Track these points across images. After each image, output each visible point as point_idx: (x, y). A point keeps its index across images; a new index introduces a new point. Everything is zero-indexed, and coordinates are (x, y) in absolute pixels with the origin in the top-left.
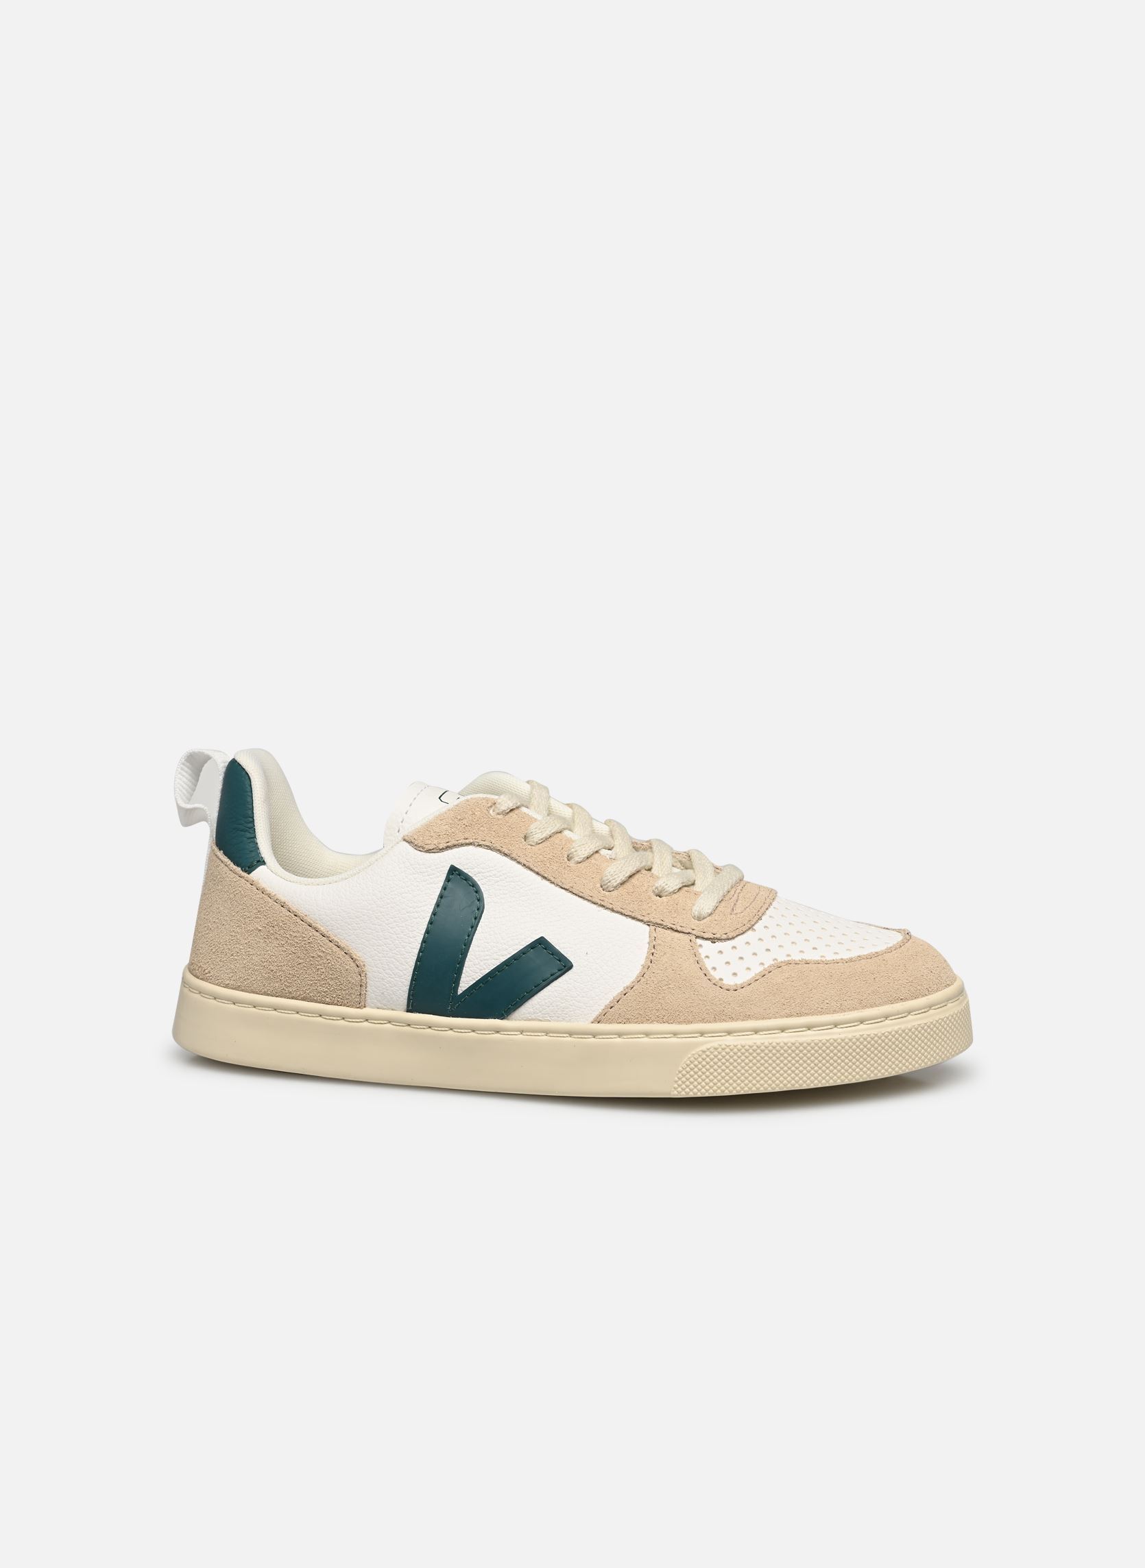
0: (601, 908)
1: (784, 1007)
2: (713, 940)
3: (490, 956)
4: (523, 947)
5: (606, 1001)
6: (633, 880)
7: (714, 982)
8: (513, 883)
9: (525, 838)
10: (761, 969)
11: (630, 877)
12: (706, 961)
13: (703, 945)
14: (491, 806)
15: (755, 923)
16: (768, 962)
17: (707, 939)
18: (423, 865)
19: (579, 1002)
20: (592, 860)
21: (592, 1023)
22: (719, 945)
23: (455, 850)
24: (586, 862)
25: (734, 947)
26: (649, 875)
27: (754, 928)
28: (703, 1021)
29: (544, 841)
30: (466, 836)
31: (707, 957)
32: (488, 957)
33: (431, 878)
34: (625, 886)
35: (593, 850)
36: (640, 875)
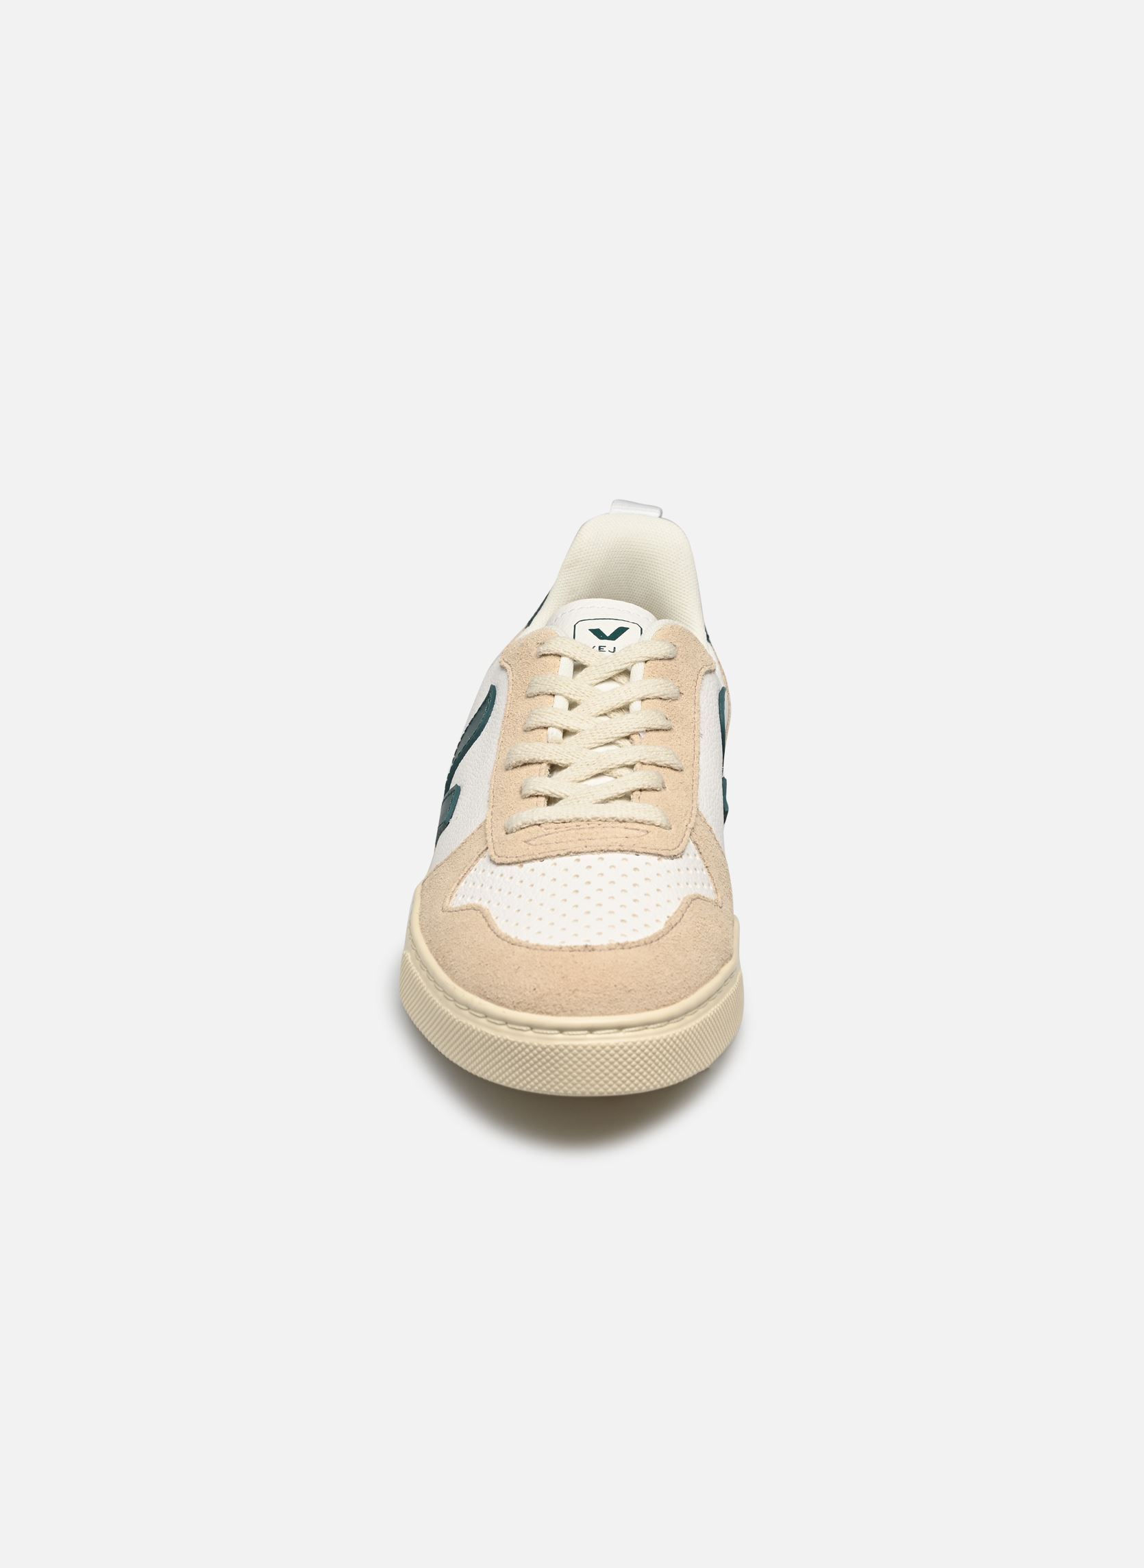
2: (490, 859)
6: (525, 769)
7: (448, 895)
9: (529, 686)
11: (524, 764)
12: (472, 872)
13: (485, 857)
14: (541, 643)
15: (527, 861)
17: (489, 854)
22: (489, 865)
25: (492, 873)
27: (524, 864)
29: (532, 697)
31: (475, 870)
35: (542, 723)
36: (537, 767)
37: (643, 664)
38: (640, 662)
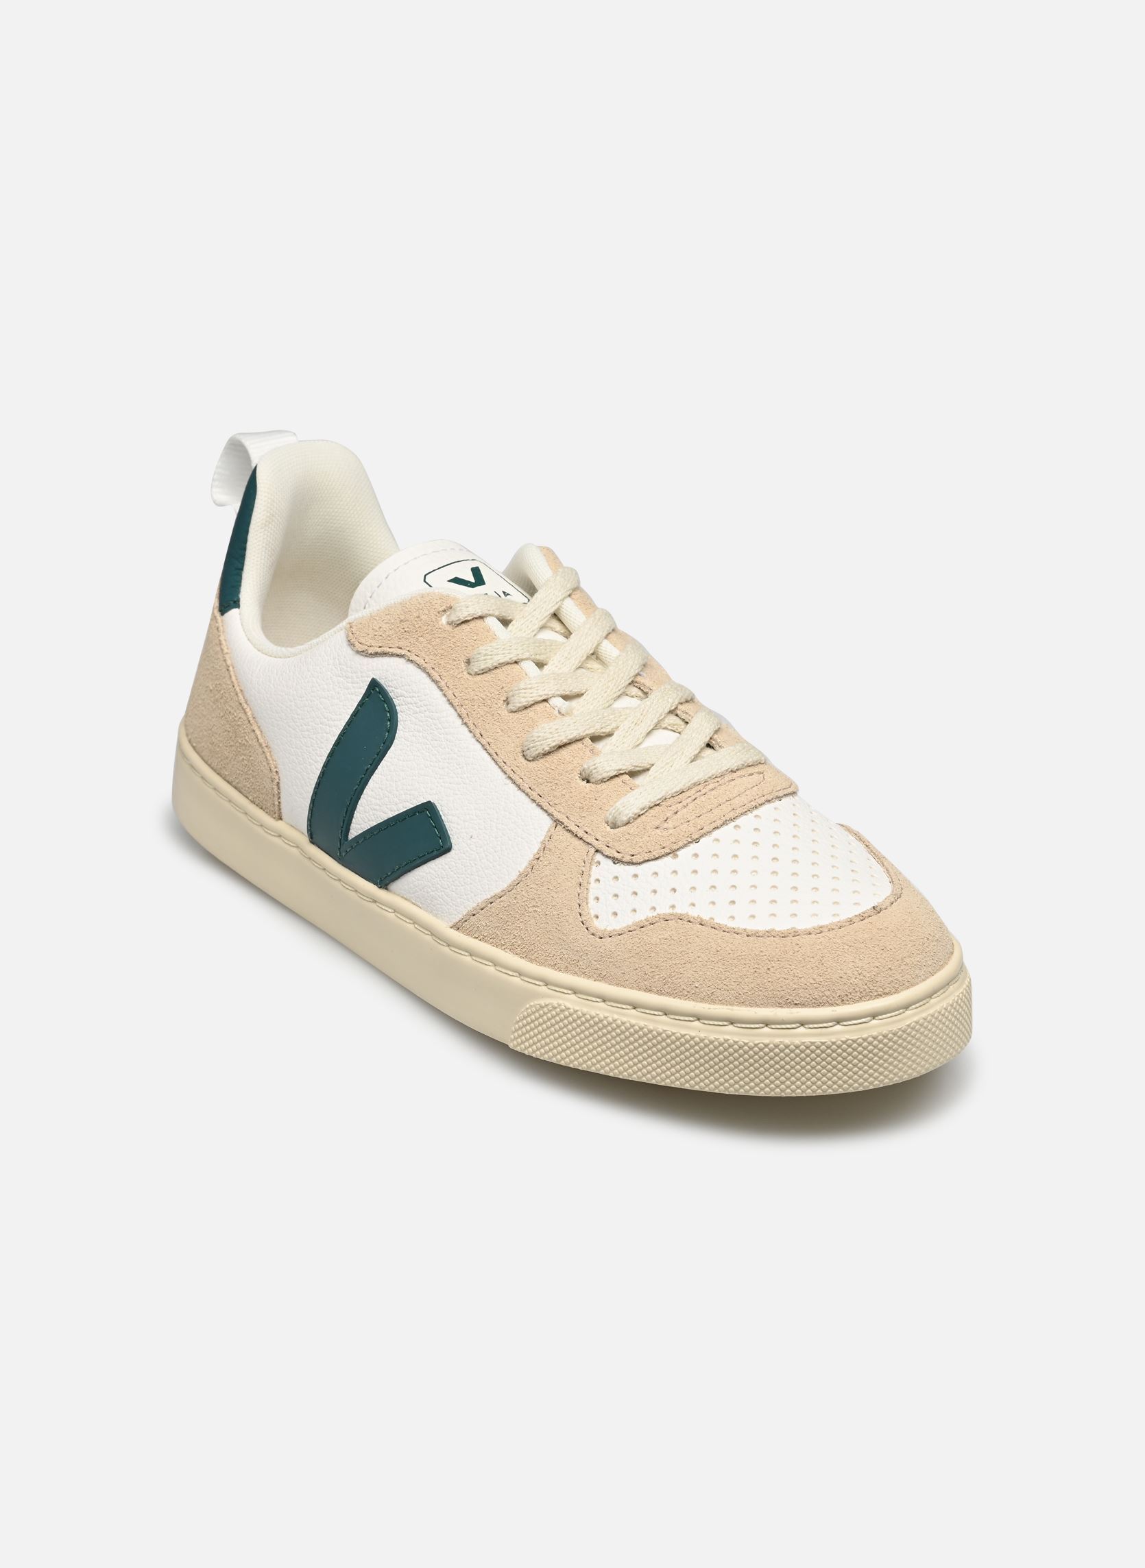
0: (509, 782)
1: (646, 977)
2: (616, 861)
3: (380, 806)
4: (413, 806)
5: (471, 905)
6: (564, 752)
7: (584, 918)
8: (430, 720)
9: (468, 662)
10: (651, 914)
11: (560, 747)
12: (593, 885)
13: (601, 863)
14: (444, 611)
15: (681, 848)
16: (664, 910)
17: (607, 857)
18: (351, 668)
19: (447, 896)
20: (530, 712)
21: (451, 927)
22: (620, 868)
23: (386, 660)
24: (524, 712)
25: (636, 876)
26: (590, 748)
27: (678, 853)
28: (554, 966)
29: (486, 672)
30: (401, 644)
31: (598, 880)
32: (377, 807)
33: (354, 687)
34: (549, 758)
35: (541, 696)
36: (579, 745)
37: (569, 599)
38: (565, 598)
